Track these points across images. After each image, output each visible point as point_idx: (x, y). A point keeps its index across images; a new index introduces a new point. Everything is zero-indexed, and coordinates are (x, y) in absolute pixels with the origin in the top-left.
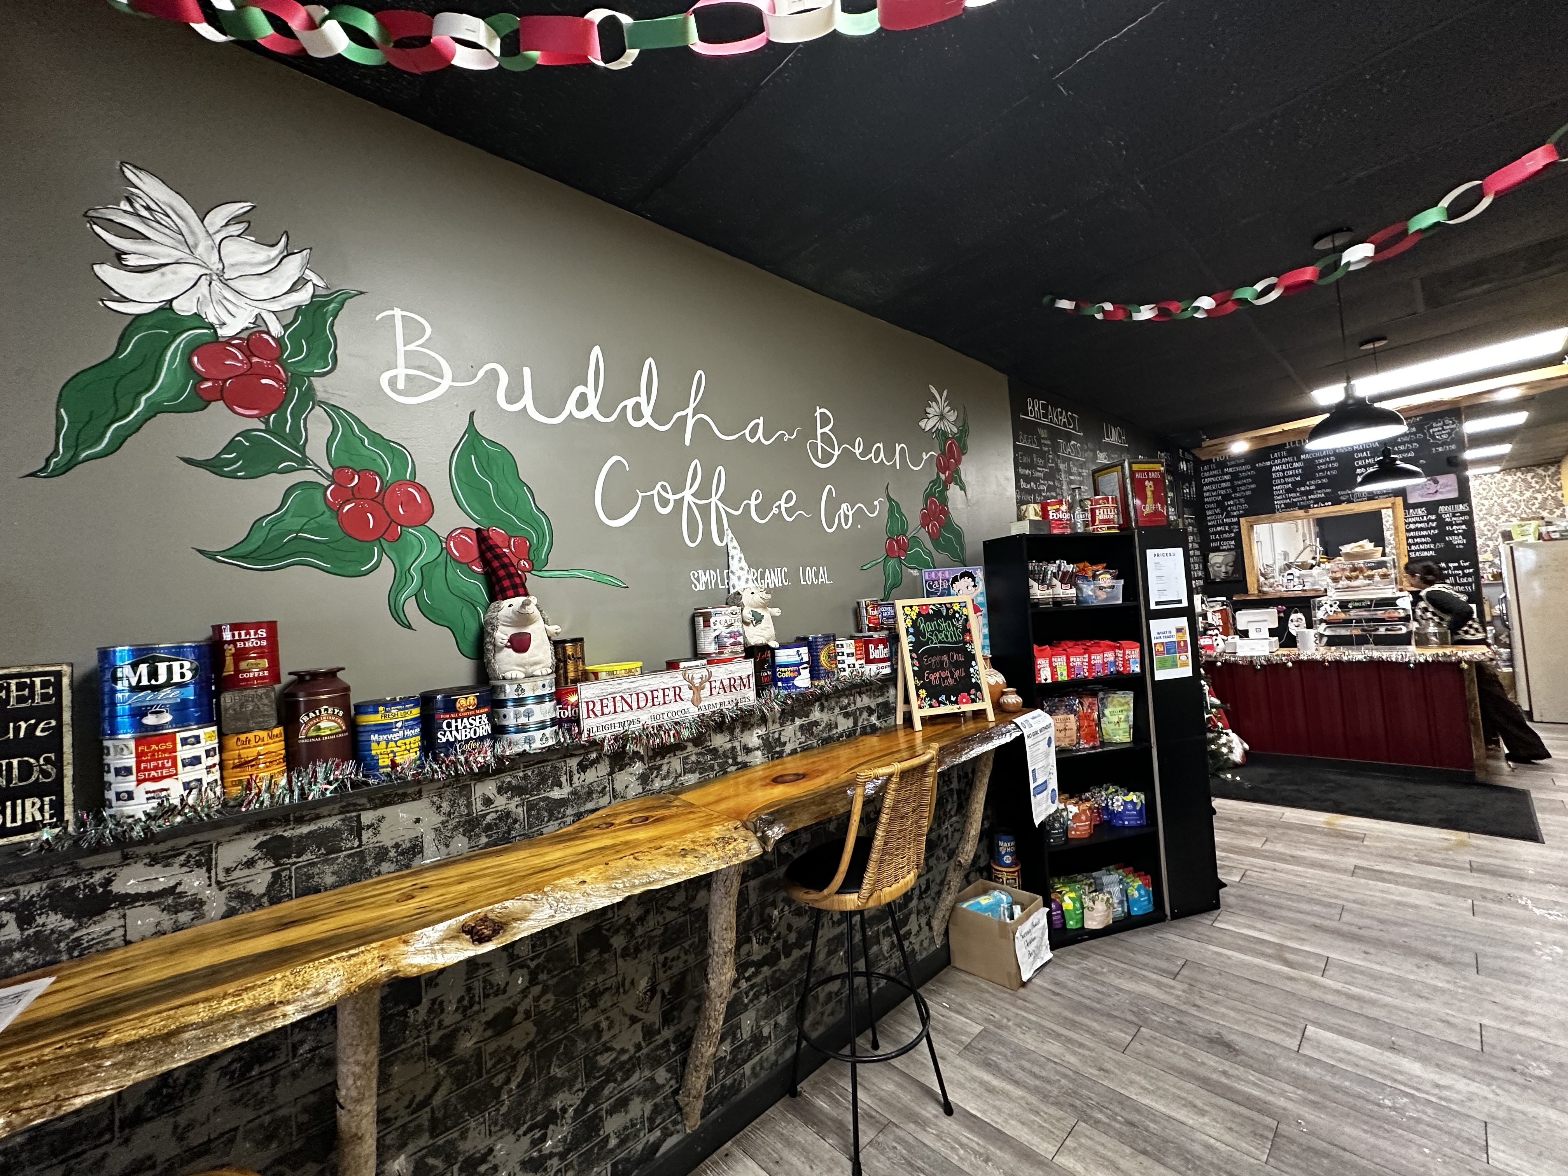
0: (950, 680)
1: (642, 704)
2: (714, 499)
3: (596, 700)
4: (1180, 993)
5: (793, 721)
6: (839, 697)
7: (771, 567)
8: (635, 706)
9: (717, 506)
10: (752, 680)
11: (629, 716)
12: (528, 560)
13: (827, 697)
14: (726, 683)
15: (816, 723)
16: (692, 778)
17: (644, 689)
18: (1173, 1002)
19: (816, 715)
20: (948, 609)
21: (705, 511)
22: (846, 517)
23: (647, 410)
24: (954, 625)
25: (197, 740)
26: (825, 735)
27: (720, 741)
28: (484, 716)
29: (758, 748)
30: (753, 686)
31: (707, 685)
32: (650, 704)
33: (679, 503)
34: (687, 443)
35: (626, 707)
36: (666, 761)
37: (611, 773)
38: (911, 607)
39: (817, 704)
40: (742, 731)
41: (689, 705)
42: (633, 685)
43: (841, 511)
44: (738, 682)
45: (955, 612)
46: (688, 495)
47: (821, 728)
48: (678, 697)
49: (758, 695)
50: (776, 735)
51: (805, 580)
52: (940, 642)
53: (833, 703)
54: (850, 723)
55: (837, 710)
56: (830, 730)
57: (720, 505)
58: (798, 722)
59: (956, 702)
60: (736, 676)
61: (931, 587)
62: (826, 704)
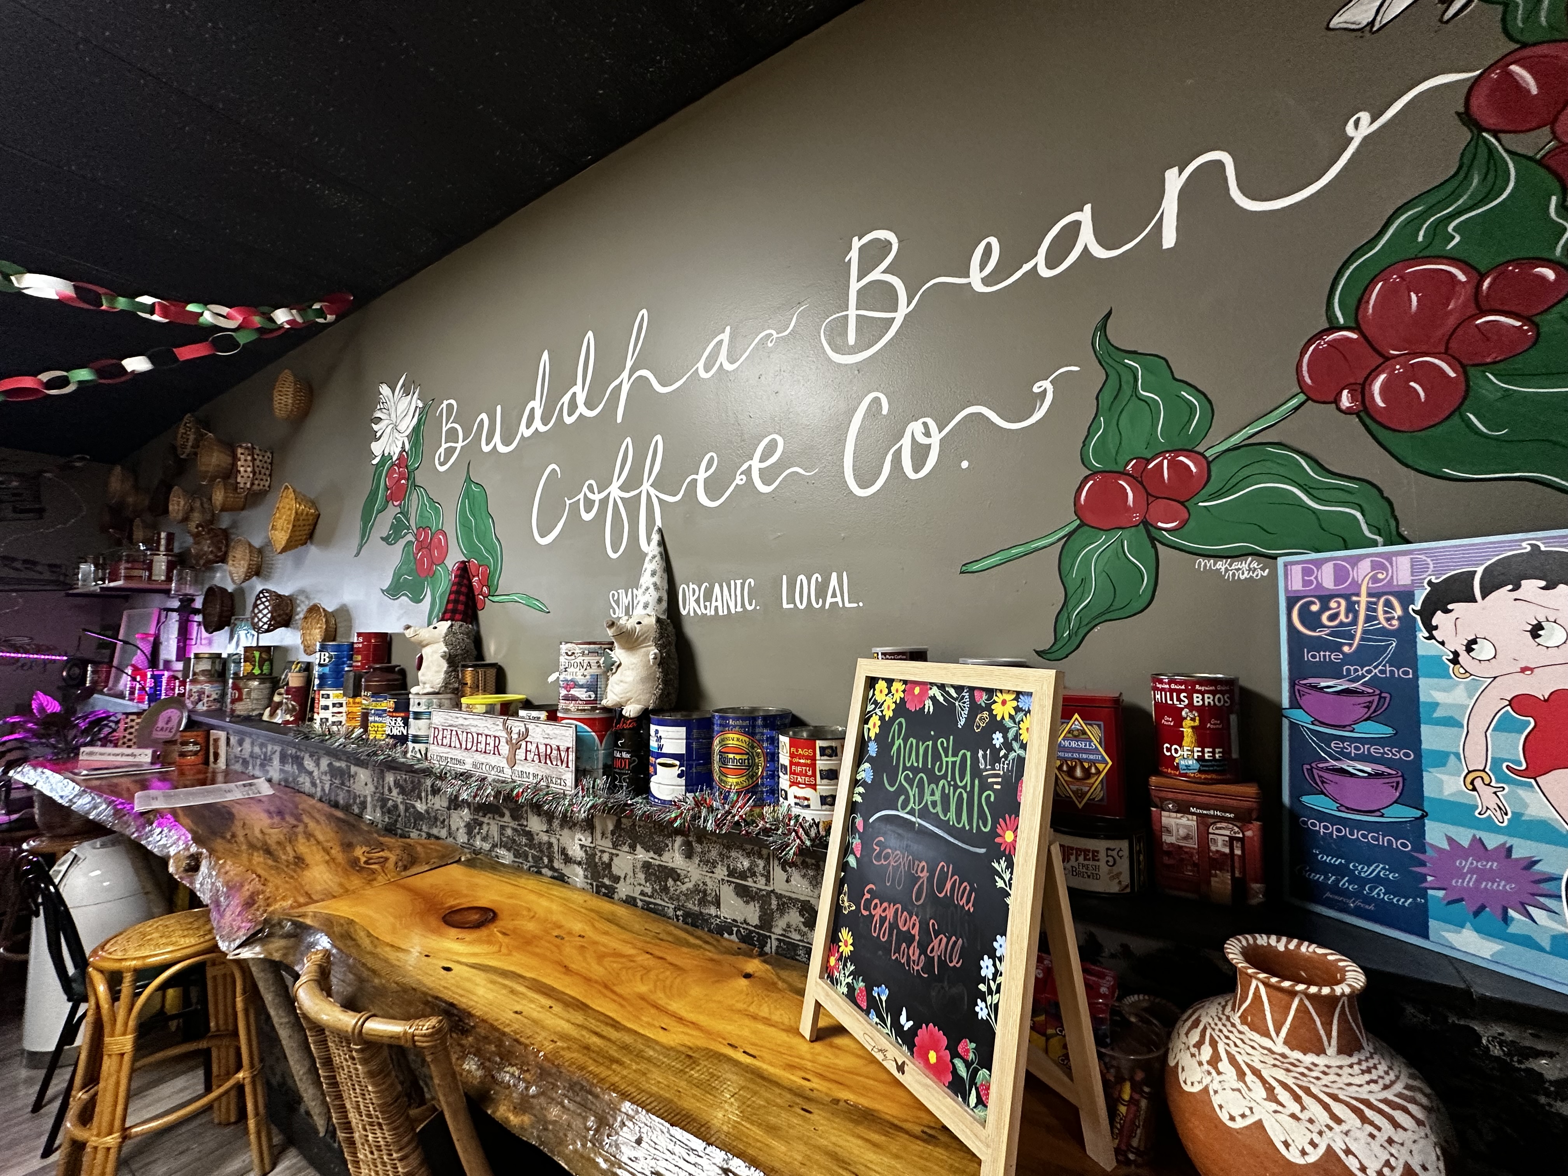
0: (914, 952)
1: (469, 746)
2: (646, 486)
3: (440, 728)
5: (633, 848)
6: (729, 848)
7: (725, 580)
8: (464, 746)
9: (649, 496)
10: (572, 756)
11: (458, 754)
12: (488, 587)
13: (702, 836)
14: (542, 749)
15: (673, 874)
16: (506, 857)
17: (473, 730)
19: (674, 858)
20: (975, 710)
21: (632, 505)
22: (920, 453)
23: (581, 399)
24: (976, 772)
26: (692, 906)
27: (535, 824)
29: (579, 863)
30: (572, 765)
31: (524, 743)
32: (474, 748)
33: (604, 502)
34: (619, 420)
35: (458, 745)
36: (486, 820)
37: (449, 808)
38: (890, 682)
39: (679, 840)
40: (562, 827)
41: (504, 763)
42: (466, 723)
43: (906, 443)
44: (555, 752)
45: (997, 725)
46: (614, 491)
47: (684, 888)
48: (497, 751)
49: (577, 782)
50: (606, 858)
51: (791, 600)
52: (924, 813)
53: (714, 854)
54: (751, 914)
55: (721, 872)
56: (703, 902)
57: (653, 492)
58: (642, 855)
59: (907, 1039)
60: (554, 743)
61: (1311, 620)
62: (698, 848)
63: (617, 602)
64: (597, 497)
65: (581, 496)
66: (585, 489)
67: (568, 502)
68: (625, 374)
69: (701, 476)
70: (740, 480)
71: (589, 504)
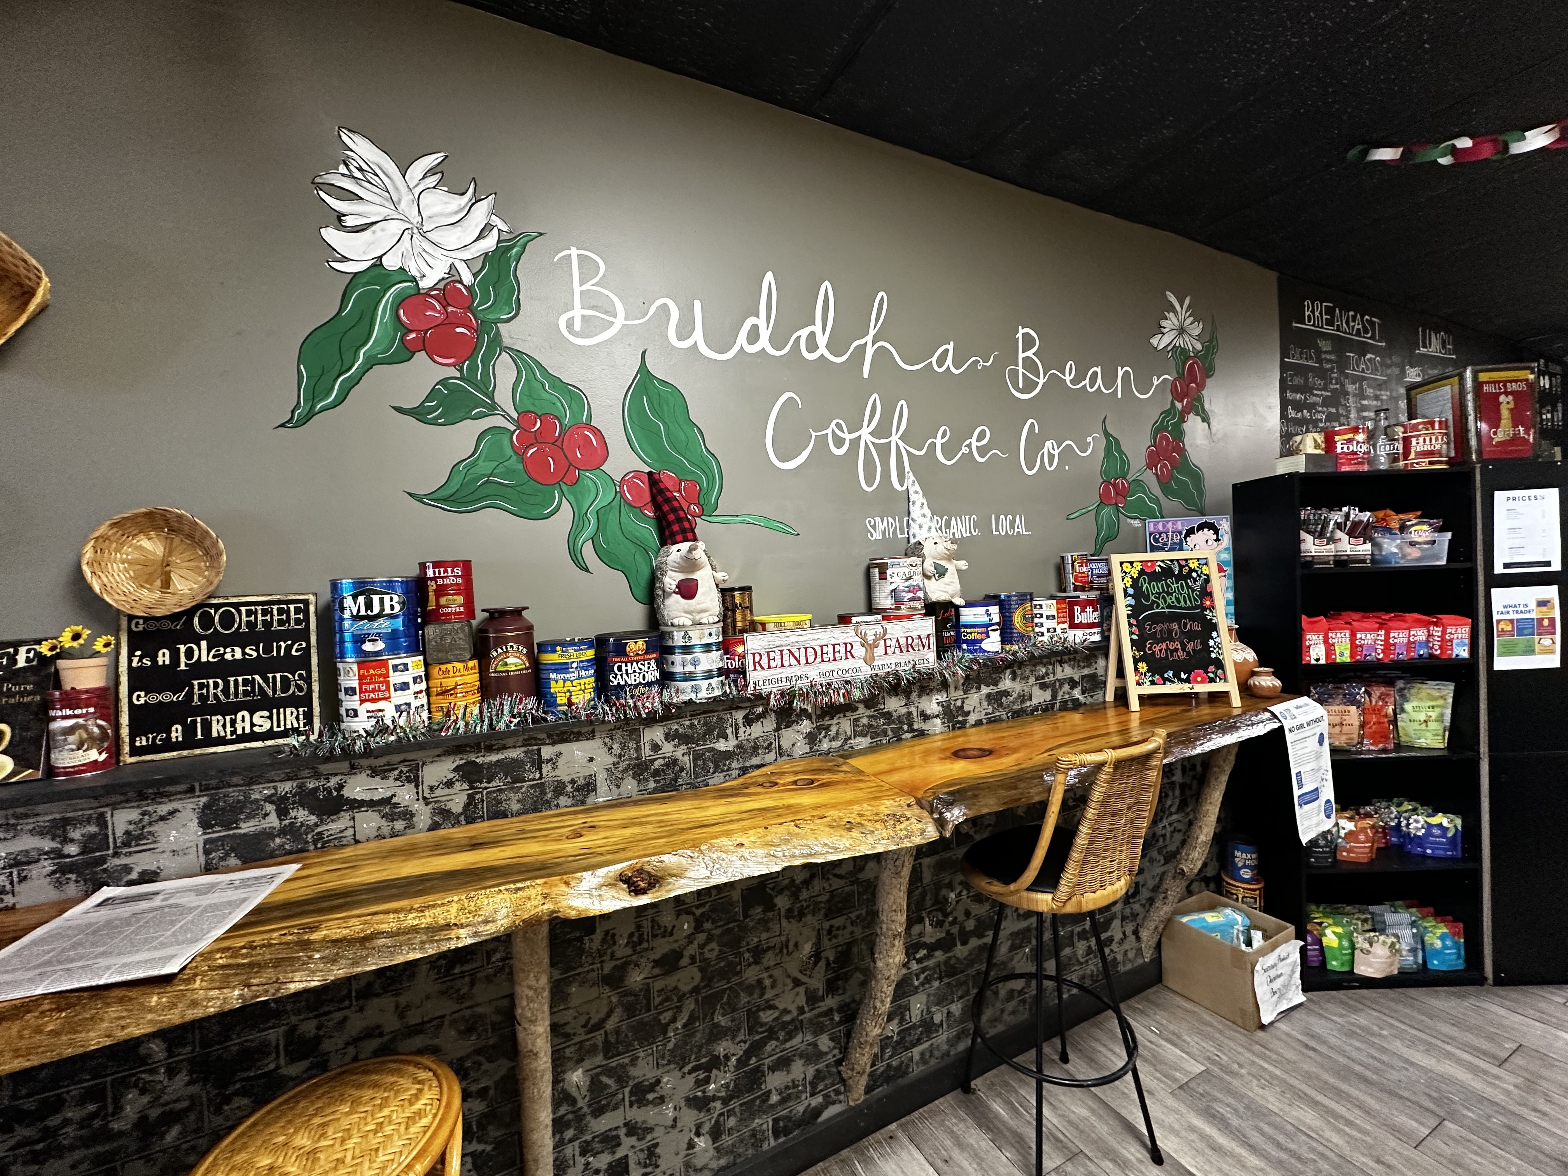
0: (1180, 653)
1: (811, 659)
2: (895, 438)
3: (763, 652)
4: (1511, 1088)
5: (979, 688)
6: (1035, 666)
7: (959, 515)
8: (803, 661)
9: (897, 444)
10: (933, 640)
11: (797, 671)
12: (698, 504)
13: (1021, 664)
14: (903, 642)
15: (1006, 693)
16: (863, 742)
17: (813, 643)
18: (1500, 1098)
19: (1007, 683)
20: (1181, 567)
21: (884, 450)
22: (1051, 457)
23: (822, 340)
24: (1188, 587)
25: (406, 667)
26: (1016, 707)
27: (894, 704)
28: (652, 662)
29: (937, 716)
30: (933, 647)
31: (882, 642)
32: (819, 659)
33: (855, 443)
34: (866, 375)
35: (794, 662)
36: (835, 721)
37: (778, 729)
38: (1131, 563)
39: (1008, 671)
40: (920, 696)
41: (860, 663)
42: (801, 639)
43: (1045, 450)
44: (916, 641)
45: (1191, 570)
46: (865, 434)
47: (1011, 699)
48: (849, 654)
49: (939, 657)
50: (959, 703)
51: (997, 530)
52: (1169, 607)
53: (1028, 672)
54: (1047, 695)
55: (1032, 680)
56: (1023, 702)
57: (901, 444)
58: (985, 690)
59: (1187, 681)
60: (915, 634)
61: (1156, 540)
62: (1019, 672)
63: (874, 527)
64: (848, 437)
65: (829, 431)
66: (833, 425)
67: (814, 434)
68: (869, 339)
69: (939, 441)
70: (965, 450)
71: (839, 442)
